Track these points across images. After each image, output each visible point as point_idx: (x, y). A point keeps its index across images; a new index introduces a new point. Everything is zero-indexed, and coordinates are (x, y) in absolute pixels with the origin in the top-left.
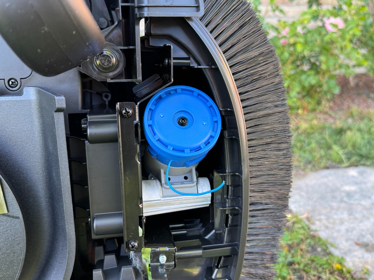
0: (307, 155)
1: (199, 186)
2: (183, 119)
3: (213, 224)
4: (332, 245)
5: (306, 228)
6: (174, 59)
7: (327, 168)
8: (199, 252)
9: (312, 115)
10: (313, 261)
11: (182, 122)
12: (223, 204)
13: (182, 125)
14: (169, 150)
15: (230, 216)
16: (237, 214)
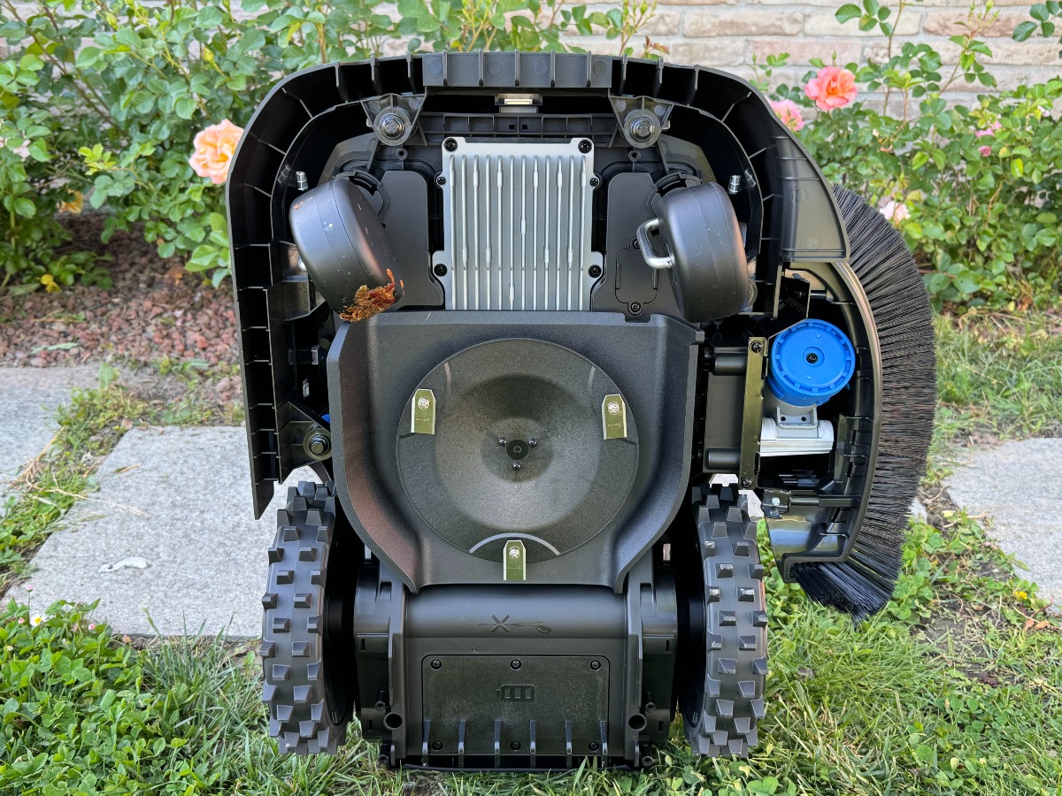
0: (1009, 405)
1: (820, 429)
2: (814, 356)
3: (833, 474)
4: (1020, 565)
5: (979, 536)
6: (812, 292)
7: (1047, 434)
8: (816, 501)
9: (1038, 317)
10: (980, 585)
11: (812, 359)
12: (847, 451)
13: (811, 362)
14: (796, 388)
15: (854, 466)
16: (862, 463)
